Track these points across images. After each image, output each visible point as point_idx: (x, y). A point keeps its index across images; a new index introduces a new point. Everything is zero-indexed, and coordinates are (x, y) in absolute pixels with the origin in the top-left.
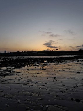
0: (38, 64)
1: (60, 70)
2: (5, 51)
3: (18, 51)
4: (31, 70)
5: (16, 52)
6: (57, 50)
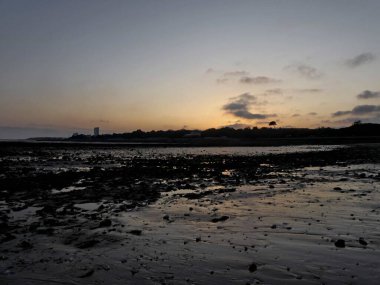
0: (203, 186)
1: (274, 227)
2: (97, 130)
3: (139, 131)
5: (131, 132)
6: (273, 127)
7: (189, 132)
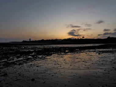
0: (61, 53)
2: (30, 39)
3: (43, 40)
4: (56, 57)
6: (83, 38)
7: (58, 40)
